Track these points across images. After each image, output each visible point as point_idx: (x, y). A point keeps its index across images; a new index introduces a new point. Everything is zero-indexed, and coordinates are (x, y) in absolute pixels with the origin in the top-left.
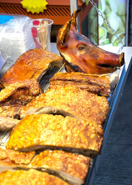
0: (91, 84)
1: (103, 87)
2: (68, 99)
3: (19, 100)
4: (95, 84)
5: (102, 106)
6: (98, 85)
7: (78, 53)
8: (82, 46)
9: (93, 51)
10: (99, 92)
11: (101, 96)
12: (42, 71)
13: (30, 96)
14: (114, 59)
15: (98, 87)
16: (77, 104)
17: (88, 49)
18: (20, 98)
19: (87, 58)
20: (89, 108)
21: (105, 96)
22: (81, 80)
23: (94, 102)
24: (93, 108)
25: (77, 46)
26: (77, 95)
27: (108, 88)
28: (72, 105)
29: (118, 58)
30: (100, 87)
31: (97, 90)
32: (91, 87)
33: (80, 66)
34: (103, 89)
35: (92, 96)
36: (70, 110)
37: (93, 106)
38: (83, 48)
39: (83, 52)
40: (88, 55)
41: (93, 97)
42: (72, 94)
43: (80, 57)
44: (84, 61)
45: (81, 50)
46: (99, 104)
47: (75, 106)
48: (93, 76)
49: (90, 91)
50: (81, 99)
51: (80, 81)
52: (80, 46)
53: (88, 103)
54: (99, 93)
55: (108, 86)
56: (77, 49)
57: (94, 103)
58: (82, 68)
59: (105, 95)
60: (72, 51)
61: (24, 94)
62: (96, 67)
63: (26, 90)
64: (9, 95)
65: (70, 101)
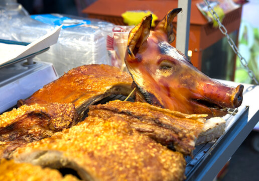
0: (160, 124)
1: (181, 135)
2: (97, 144)
3: (28, 135)
4: (167, 127)
5: (167, 170)
6: (173, 129)
7: (159, 75)
8: (168, 64)
9: (185, 74)
10: (172, 141)
11: (174, 150)
12: (93, 95)
13: (50, 130)
14: (221, 93)
15: (172, 133)
16: (113, 155)
17: (178, 70)
18: (30, 131)
19: (174, 85)
20: (136, 168)
21: (182, 153)
22: (143, 115)
23: (151, 157)
24: (144, 170)
25: (159, 62)
26: (122, 140)
27: (191, 138)
28: (100, 157)
29: (231, 93)
30: (177, 133)
31: (169, 138)
32: (159, 131)
33: (156, 95)
34: (180, 139)
35: (154, 147)
36: (89, 165)
37: (146, 166)
38: (169, 67)
39: (167, 74)
40: (176, 80)
41: (155, 150)
42: (113, 137)
43: (161, 81)
44: (168, 89)
45: (165, 69)
46: (161, 165)
47: (106, 158)
48: (172, 114)
49: (154, 138)
50: (125, 148)
51: (140, 117)
52: (163, 63)
53: (136, 158)
54: (171, 145)
55: (192, 134)
56: (158, 67)
57: (150, 161)
58: (160, 100)
59: (182, 150)
60: (148, 69)
61: (40, 124)
62: (187, 103)
63: (45, 118)
64: (10, 123)
65: (99, 148)
